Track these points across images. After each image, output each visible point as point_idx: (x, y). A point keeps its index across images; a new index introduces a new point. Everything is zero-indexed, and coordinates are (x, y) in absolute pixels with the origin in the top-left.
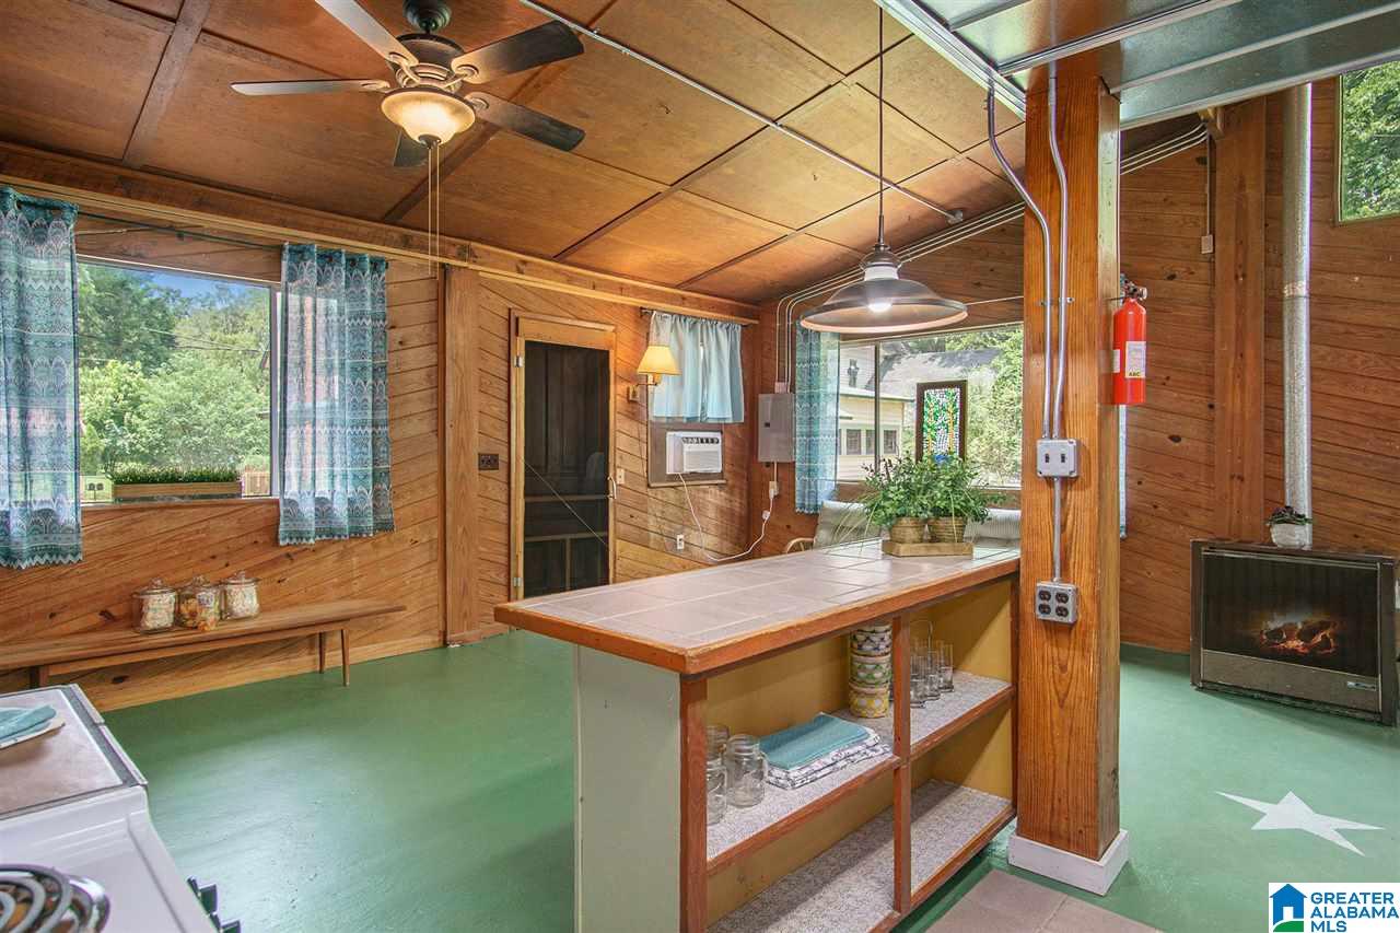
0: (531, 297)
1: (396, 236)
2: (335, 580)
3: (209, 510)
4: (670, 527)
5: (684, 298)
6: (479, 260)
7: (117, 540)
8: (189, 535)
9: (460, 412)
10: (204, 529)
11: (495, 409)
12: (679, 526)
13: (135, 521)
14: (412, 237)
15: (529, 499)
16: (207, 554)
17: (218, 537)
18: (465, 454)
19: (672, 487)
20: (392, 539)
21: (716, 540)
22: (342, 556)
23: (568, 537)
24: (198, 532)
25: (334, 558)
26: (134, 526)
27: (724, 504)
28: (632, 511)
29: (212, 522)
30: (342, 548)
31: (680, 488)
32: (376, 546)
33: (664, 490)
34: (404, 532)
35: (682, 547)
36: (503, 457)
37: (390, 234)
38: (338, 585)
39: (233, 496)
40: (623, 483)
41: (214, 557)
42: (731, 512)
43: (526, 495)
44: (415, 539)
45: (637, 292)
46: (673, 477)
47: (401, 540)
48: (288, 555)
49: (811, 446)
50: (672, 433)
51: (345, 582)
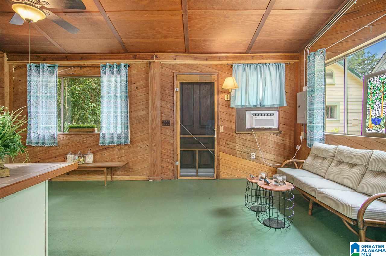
0: (182, 67)
1: (131, 56)
2: (118, 156)
3: (87, 135)
4: (248, 149)
5: (253, 57)
6: (159, 58)
7: (68, 141)
8: (82, 141)
9: (154, 108)
10: (86, 140)
11: (169, 106)
12: (253, 149)
13: (71, 137)
14: (136, 56)
15: (182, 136)
16: (86, 146)
17: (88, 142)
18: (156, 121)
19: (249, 133)
20: (134, 145)
21: (275, 156)
22: (119, 150)
23: (197, 150)
24: (84, 141)
25: (117, 150)
26: (71, 138)
27: (279, 142)
28: (228, 142)
29: (87, 138)
30: (119, 147)
31: (252, 134)
32: (129, 147)
33: (244, 134)
34: (137, 144)
35: (254, 158)
36: (172, 122)
37: (130, 56)
38: (118, 158)
39: (92, 132)
40: (223, 131)
41: (88, 147)
42: (284, 145)
43: (181, 134)
44: (141, 146)
45: (227, 58)
46: (250, 130)
47: (137, 147)
48: (105, 148)
49: (312, 115)
50: (249, 112)
51: (120, 157)
